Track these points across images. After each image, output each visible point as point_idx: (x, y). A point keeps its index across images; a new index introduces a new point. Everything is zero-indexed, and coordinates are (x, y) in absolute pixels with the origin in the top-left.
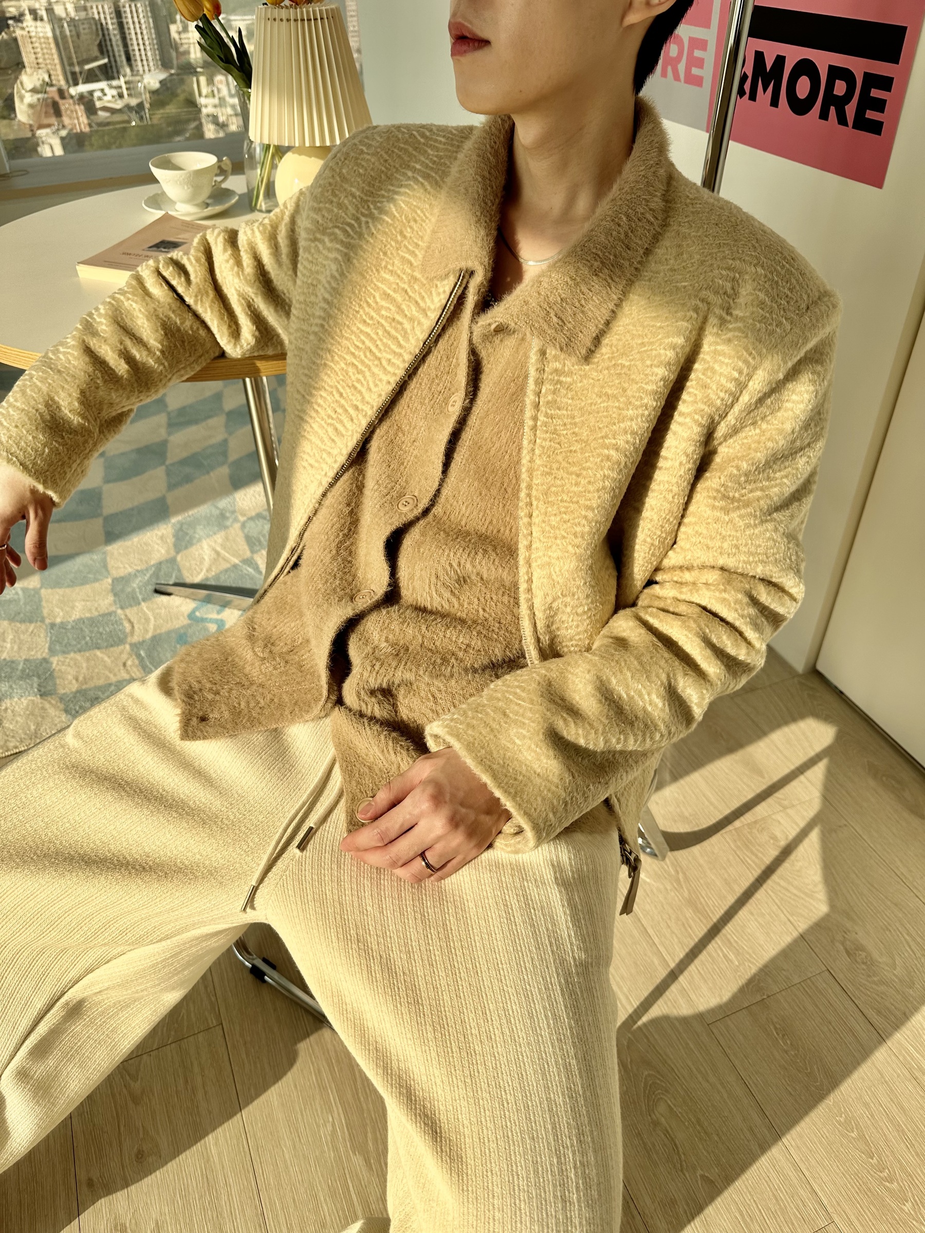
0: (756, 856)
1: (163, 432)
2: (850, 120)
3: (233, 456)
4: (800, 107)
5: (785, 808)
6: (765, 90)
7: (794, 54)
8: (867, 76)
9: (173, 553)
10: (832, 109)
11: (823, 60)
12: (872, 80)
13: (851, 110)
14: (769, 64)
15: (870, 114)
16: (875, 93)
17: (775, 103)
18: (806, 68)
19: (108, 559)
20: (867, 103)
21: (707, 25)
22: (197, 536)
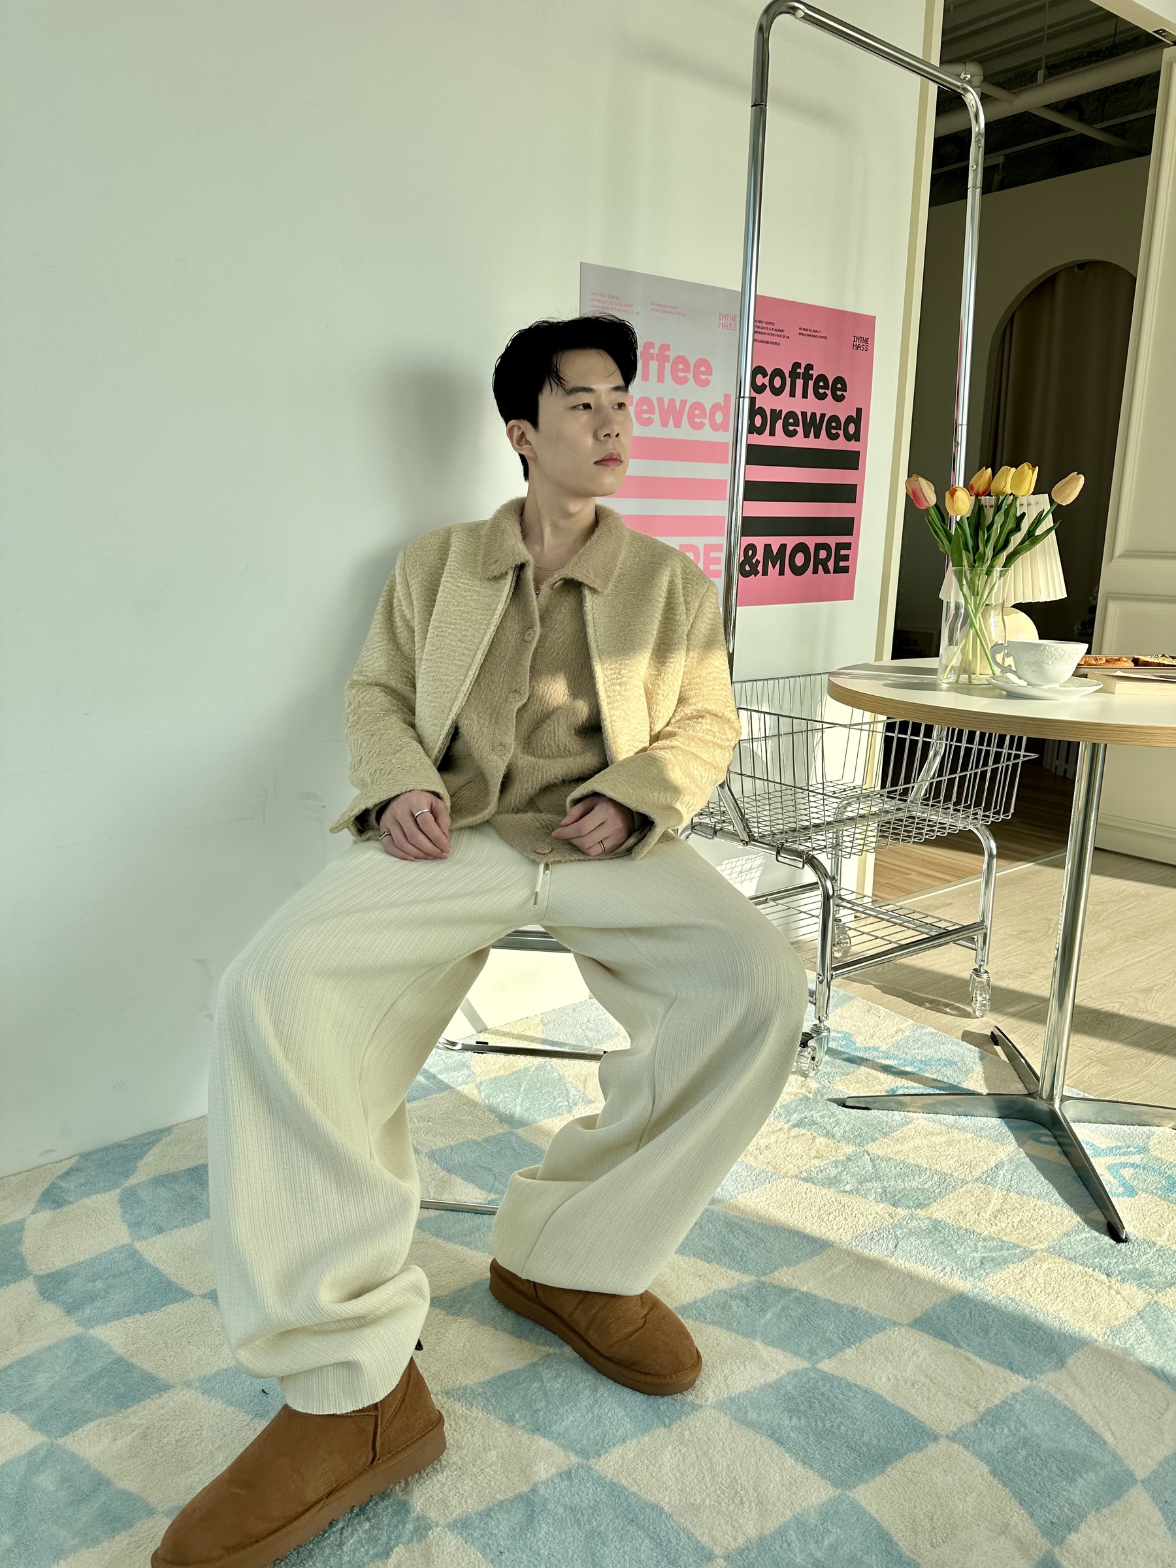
2: (831, 570)
4: (798, 571)
6: (774, 567)
7: (791, 541)
8: (837, 545)
10: (820, 566)
11: (811, 541)
12: (840, 546)
13: (831, 564)
14: (775, 550)
15: (842, 564)
16: (843, 552)
17: (781, 573)
18: (799, 548)
20: (838, 558)
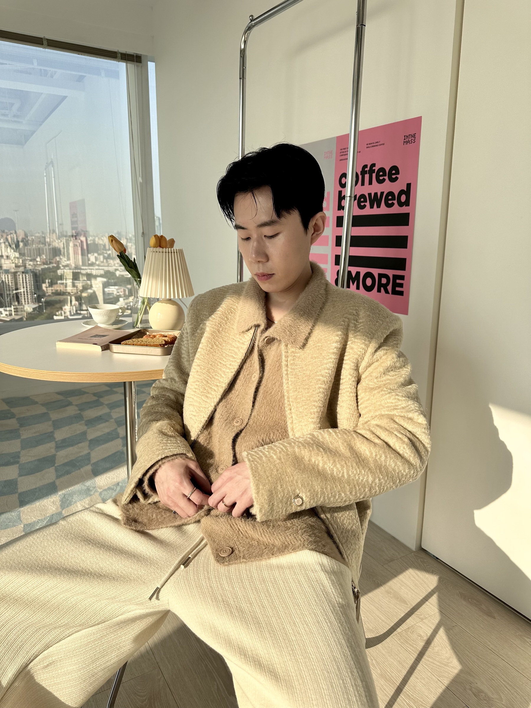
0: (413, 647)
1: (53, 451)
2: (390, 292)
3: (93, 461)
4: (369, 289)
5: (422, 619)
6: (353, 284)
7: (363, 271)
8: (394, 276)
9: (60, 510)
10: (382, 289)
11: (376, 272)
12: (396, 277)
13: (390, 288)
14: (354, 275)
15: (398, 289)
16: (398, 281)
17: (358, 288)
18: (368, 275)
19: (21, 515)
20: (395, 285)
21: (327, 263)
22: (74, 500)
